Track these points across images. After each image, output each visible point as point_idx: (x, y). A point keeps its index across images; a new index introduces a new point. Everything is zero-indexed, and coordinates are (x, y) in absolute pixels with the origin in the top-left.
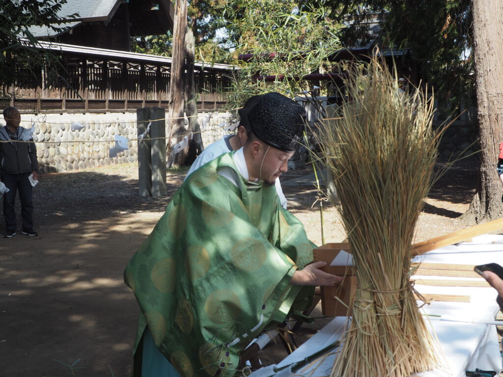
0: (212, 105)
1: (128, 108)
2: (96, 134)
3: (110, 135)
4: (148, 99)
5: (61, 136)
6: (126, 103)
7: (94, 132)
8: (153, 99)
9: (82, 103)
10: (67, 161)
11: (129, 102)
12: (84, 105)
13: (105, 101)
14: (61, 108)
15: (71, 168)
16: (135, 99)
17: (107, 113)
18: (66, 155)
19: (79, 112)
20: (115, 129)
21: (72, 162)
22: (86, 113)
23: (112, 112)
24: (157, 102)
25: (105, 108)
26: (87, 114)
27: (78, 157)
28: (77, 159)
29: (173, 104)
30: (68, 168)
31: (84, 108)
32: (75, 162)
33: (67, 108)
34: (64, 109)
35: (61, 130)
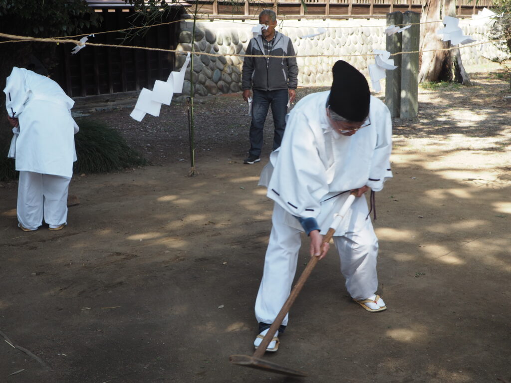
0: (470, 10)
1: (374, 13)
2: (336, 43)
3: (352, 44)
4: (396, 3)
5: (299, 45)
6: (371, 7)
7: (335, 40)
8: (402, 3)
9: (323, 8)
10: (304, 73)
11: (375, 6)
12: (325, 9)
13: (347, 6)
14: (299, 13)
15: (308, 81)
16: (382, 3)
17: (349, 19)
18: (304, 67)
19: (318, 18)
20: (358, 37)
21: (310, 75)
22: (326, 19)
23: (355, 18)
24: (407, 6)
25: (347, 13)
26: (328, 20)
27: (316, 69)
28: (314, 71)
29: (427, 8)
30: (305, 82)
31: (324, 13)
32: (312, 75)
33: (305, 13)
34: (302, 14)
35: (298, 39)
